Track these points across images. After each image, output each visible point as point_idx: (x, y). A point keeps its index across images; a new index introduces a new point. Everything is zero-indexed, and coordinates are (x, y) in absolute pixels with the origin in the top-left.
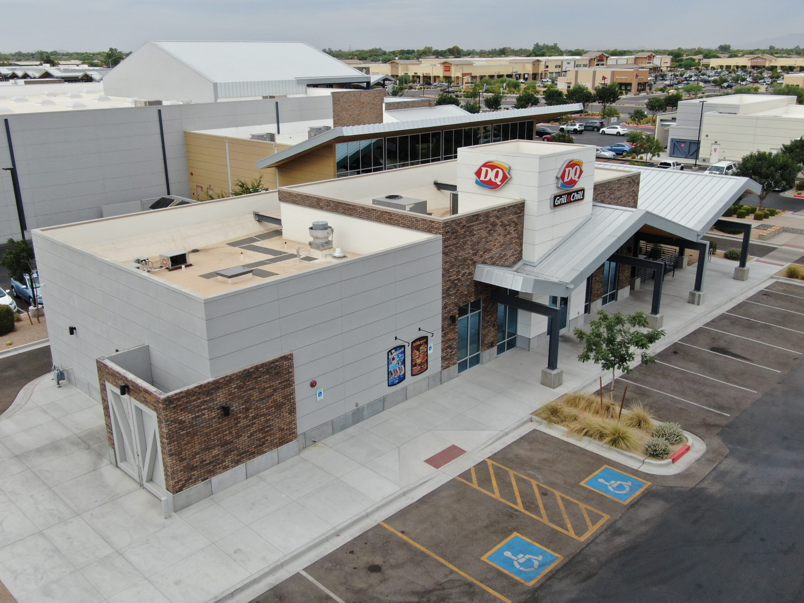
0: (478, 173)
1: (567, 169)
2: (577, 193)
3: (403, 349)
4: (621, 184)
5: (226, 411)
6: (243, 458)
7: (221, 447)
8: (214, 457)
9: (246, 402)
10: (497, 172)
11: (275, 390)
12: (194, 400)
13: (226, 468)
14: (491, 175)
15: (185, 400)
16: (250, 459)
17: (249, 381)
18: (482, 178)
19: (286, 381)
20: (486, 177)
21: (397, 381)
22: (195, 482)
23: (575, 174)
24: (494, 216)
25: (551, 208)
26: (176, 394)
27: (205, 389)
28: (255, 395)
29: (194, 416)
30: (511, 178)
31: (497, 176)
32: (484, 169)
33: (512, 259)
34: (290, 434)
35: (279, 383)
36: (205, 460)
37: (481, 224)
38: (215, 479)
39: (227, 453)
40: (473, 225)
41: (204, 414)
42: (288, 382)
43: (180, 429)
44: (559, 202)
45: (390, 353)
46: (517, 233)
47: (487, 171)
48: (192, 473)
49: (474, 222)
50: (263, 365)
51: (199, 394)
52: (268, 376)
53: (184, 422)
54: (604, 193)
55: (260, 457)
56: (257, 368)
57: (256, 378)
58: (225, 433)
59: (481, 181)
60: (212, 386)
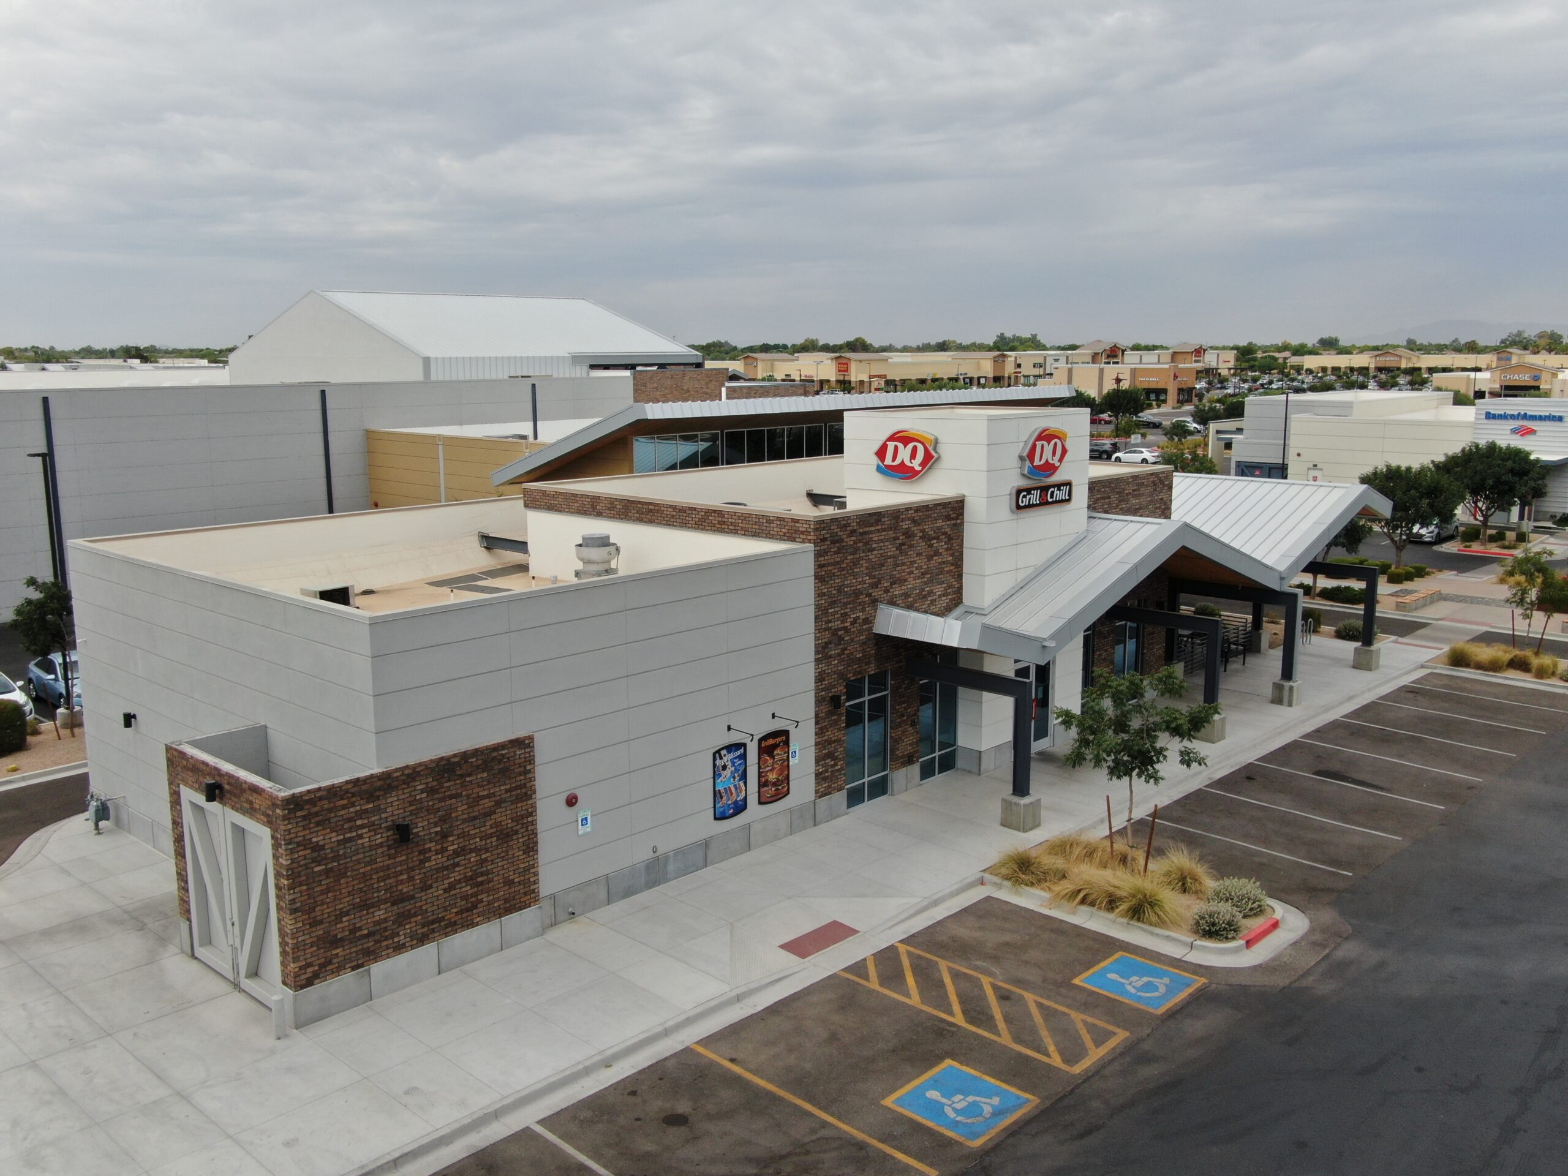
0: (881, 453)
1: (1039, 444)
2: (1059, 489)
3: (742, 750)
4: (1138, 485)
5: (403, 833)
6: (433, 931)
7: (393, 905)
8: (378, 923)
9: (443, 820)
10: (915, 449)
11: (498, 804)
12: (344, 807)
13: (400, 948)
14: (904, 454)
15: (325, 804)
16: (447, 935)
17: (449, 781)
18: (888, 461)
19: (520, 787)
20: (894, 459)
21: (731, 811)
22: (338, 970)
23: (1054, 454)
24: (909, 519)
25: (1012, 511)
26: (309, 791)
27: (364, 787)
28: (461, 808)
29: (341, 837)
30: (939, 458)
31: (913, 456)
32: (891, 445)
33: (944, 602)
34: (525, 894)
35: (507, 791)
36: (360, 929)
37: (884, 530)
38: (378, 969)
39: (402, 918)
40: (871, 532)
41: (361, 837)
42: (523, 790)
43: (314, 860)
44: (1025, 502)
45: (717, 755)
46: (952, 555)
47: (896, 448)
48: (334, 952)
49: (872, 526)
50: (476, 752)
51: (354, 795)
52: (485, 775)
53: (323, 847)
54: (1109, 497)
55: (466, 933)
56: (465, 756)
57: (462, 776)
58: (401, 878)
59: (885, 466)
60: (379, 784)
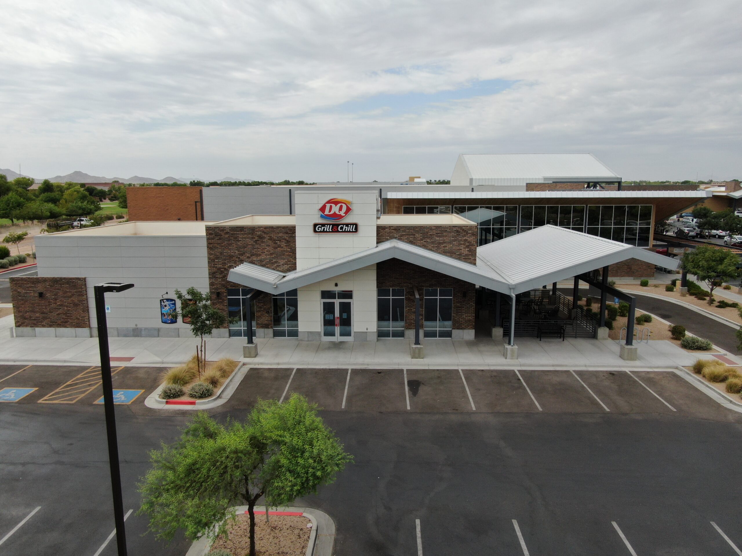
2: (347, 226)
3: (174, 302)
5: (41, 295)
6: (54, 325)
7: (41, 314)
8: (37, 317)
9: (55, 295)
11: (73, 295)
12: (26, 284)
13: (44, 326)
15: (21, 282)
16: (58, 327)
17: (56, 284)
19: (80, 292)
21: (170, 322)
22: (27, 326)
24: (260, 231)
26: (16, 277)
27: (31, 280)
28: (61, 293)
29: (25, 291)
33: (286, 267)
34: (84, 324)
35: (75, 292)
36: (32, 317)
37: (246, 234)
38: (38, 330)
39: (45, 318)
40: (238, 234)
41: (31, 293)
42: (81, 293)
43: (18, 295)
44: (321, 230)
45: (162, 301)
46: (291, 248)
48: (25, 321)
49: (238, 231)
50: (65, 278)
51: (28, 281)
52: (68, 285)
53: (20, 293)
55: (64, 329)
56: (61, 279)
57: (60, 284)
58: (43, 307)
60: (35, 280)
